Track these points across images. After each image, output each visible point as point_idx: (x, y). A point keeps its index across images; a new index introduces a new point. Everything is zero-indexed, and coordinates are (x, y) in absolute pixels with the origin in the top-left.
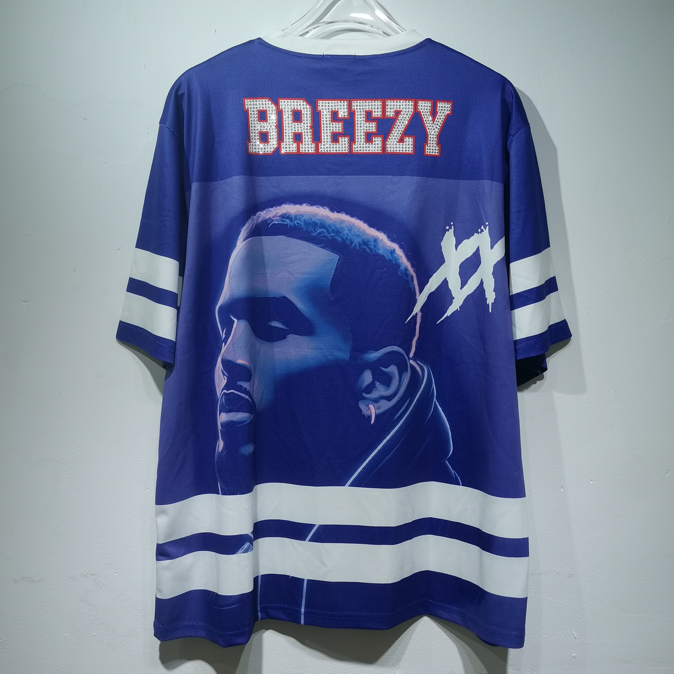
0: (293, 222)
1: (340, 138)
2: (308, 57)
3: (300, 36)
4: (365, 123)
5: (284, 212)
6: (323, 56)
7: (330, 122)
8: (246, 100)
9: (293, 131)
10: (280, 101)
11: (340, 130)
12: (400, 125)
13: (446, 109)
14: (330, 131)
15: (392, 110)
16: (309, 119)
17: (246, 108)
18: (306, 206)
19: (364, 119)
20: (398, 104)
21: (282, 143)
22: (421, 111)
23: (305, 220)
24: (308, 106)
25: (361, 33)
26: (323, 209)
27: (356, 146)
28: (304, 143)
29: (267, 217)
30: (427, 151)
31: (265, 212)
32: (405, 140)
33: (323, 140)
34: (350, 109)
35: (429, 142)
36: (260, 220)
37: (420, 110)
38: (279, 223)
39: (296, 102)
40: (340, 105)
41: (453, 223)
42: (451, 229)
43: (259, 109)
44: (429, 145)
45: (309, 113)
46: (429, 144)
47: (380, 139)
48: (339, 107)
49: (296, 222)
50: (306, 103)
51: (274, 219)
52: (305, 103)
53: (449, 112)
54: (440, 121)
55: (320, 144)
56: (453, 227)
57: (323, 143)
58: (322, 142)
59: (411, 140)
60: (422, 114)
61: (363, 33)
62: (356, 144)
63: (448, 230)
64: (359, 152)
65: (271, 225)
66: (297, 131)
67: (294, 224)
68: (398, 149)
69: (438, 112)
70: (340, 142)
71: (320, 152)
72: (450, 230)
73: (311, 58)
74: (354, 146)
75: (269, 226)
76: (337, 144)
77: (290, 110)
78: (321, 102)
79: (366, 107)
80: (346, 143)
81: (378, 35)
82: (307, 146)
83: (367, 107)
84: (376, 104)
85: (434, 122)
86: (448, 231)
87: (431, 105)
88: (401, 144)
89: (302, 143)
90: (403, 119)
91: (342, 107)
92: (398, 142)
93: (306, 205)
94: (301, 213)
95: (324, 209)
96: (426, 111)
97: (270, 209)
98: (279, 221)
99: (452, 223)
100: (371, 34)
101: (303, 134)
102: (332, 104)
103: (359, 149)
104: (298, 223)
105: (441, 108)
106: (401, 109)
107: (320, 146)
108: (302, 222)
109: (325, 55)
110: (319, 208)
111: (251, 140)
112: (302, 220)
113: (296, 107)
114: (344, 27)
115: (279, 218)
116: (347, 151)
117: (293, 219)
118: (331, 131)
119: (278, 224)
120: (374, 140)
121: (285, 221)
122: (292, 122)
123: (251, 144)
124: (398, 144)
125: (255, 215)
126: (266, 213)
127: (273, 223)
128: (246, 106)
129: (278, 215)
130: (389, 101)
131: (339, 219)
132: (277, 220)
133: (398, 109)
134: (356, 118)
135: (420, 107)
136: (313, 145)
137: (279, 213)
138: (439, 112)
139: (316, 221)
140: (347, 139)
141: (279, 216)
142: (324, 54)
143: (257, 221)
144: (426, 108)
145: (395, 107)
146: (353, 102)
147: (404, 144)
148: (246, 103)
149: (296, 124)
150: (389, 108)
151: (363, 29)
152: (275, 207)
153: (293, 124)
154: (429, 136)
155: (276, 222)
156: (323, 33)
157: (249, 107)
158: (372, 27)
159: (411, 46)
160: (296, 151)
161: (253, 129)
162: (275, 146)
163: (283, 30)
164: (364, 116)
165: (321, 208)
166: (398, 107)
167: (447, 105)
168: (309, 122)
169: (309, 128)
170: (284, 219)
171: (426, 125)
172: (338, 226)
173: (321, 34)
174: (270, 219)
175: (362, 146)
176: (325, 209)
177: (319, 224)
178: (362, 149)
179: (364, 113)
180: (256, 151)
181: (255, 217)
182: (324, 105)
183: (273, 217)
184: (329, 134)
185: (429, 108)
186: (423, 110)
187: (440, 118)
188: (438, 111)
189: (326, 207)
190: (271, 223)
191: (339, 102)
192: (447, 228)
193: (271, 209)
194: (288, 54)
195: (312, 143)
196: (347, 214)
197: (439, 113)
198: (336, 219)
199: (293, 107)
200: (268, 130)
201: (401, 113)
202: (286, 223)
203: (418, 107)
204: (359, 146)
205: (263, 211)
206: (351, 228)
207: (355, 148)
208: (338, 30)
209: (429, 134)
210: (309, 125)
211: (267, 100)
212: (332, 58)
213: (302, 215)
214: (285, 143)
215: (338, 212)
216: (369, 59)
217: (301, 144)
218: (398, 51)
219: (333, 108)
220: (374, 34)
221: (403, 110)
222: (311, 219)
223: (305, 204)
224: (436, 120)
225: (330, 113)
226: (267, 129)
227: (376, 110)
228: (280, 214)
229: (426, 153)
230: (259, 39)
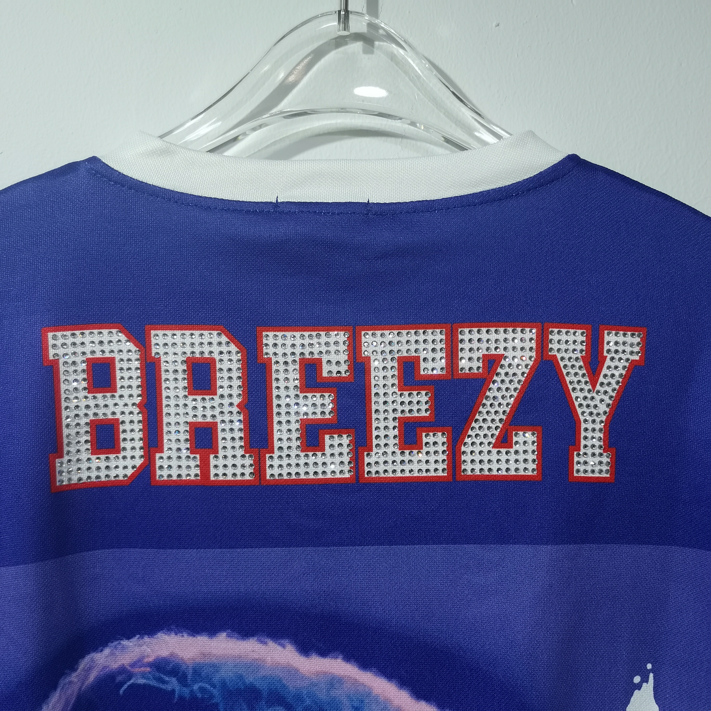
0: (186, 686)
1: (327, 437)
2: (234, 211)
3: (211, 151)
4: (399, 393)
5: (164, 653)
6: (276, 205)
7: (298, 393)
8: (50, 335)
9: (190, 419)
10: (153, 332)
11: (327, 413)
12: (500, 397)
13: (628, 349)
14: (299, 418)
15: (475, 355)
16: (237, 383)
17: (51, 358)
18: (229, 639)
19: (396, 382)
20: (493, 336)
21: (158, 455)
22: (559, 356)
23: (224, 684)
24: (233, 348)
25: (384, 139)
26: (276, 646)
27: (372, 460)
28: (221, 453)
29: (115, 666)
30: (576, 467)
31: (107, 651)
32: (515, 439)
33: (277, 444)
34: (355, 353)
35: (583, 442)
36: (92, 677)
37: (556, 353)
38: (149, 686)
39: (197, 336)
40: (327, 344)
41: (653, 666)
42: (647, 682)
43: (89, 356)
44: (582, 451)
45: (235, 366)
46: (582, 447)
47: (441, 438)
48: (324, 349)
49: (196, 687)
50: (228, 338)
51: (136, 670)
52: (224, 339)
53: (637, 358)
54: (613, 381)
55: (268, 456)
56: (651, 675)
57: (277, 453)
58: (276, 449)
59: (529, 437)
60: (562, 364)
61: (389, 139)
62: (373, 453)
63: (639, 687)
64: (382, 475)
65: (125, 686)
66: (200, 420)
67: (192, 691)
68: (495, 466)
69: (607, 356)
70: (327, 447)
71: (268, 477)
72: (644, 685)
73: (241, 211)
74: (367, 460)
75: (121, 692)
76: (319, 454)
77: (180, 358)
78: (271, 334)
79: (400, 348)
80: (345, 450)
81: (428, 145)
82: (229, 462)
83: (404, 348)
84: (430, 338)
85: (594, 386)
86: (639, 689)
87: (584, 339)
88: (504, 450)
89: (216, 452)
90: (507, 380)
91: (333, 348)
92: (493, 447)
93: (228, 636)
94: (214, 660)
95: (279, 648)
96: (571, 355)
97: (122, 642)
98: (148, 679)
99: (649, 666)
100: (409, 141)
101: (220, 426)
102: (303, 342)
103: (381, 468)
104: (202, 689)
105: (613, 348)
106: (502, 352)
107: (268, 463)
108: (215, 687)
109: (283, 203)
110: (265, 643)
111: (66, 449)
112: (216, 679)
113: (197, 350)
114: (336, 123)
115: (148, 669)
116: (347, 475)
117: (189, 677)
118: (301, 417)
119: (145, 685)
120: (425, 440)
121: (164, 682)
122: (186, 393)
123: (66, 458)
124: (495, 451)
125: (75, 670)
126: (112, 654)
127: (131, 681)
128: (52, 352)
129: (146, 660)
130: (467, 330)
131: (325, 673)
132: (143, 675)
133: (493, 352)
134: (372, 380)
135: (555, 346)
136: (248, 461)
137: (148, 656)
138: (609, 356)
139: (258, 684)
140: (345, 440)
141: (150, 665)
142: (279, 201)
143: (83, 684)
144: (571, 347)
145: (484, 345)
146: (363, 333)
147: (512, 450)
148: (51, 342)
149: (199, 398)
150: (468, 349)
151: (389, 130)
152: (138, 636)
153: (191, 397)
154: (583, 426)
155: (141, 681)
156: (281, 139)
157: (61, 351)
158: (416, 126)
159: (526, 177)
160: (199, 478)
161: (72, 414)
162: (138, 462)
163: (161, 137)
164: (396, 373)
165: (271, 644)
166: (493, 346)
167: (629, 339)
168: (235, 392)
169: (235, 409)
170: (162, 676)
171: (574, 395)
172: (322, 696)
173: (274, 143)
174: (122, 670)
175: (390, 458)
176: (284, 647)
177: (265, 694)
178: (390, 467)
179: (396, 365)
180: (80, 479)
181: (74, 677)
182: (280, 342)
183: (133, 665)
184: (294, 426)
185: (579, 347)
186: (564, 354)
187: (613, 376)
188: (605, 354)
189: (286, 642)
190: (126, 683)
191: (323, 333)
192: (637, 679)
193: (125, 642)
194: (177, 202)
195: (246, 452)
196: (348, 658)
197: (608, 360)
198: (318, 674)
199: (188, 350)
200: (118, 416)
201: (503, 362)
202: (169, 687)
203: (550, 346)
204: (381, 460)
205: (102, 651)
206: (362, 701)
207: (369, 464)
208: (321, 132)
209: (582, 421)
210: (236, 401)
211: (114, 331)
212: (302, 212)
213: (216, 667)
214: (165, 454)
215: (323, 654)
216: (408, 212)
217: (212, 456)
218: (488, 192)
219: (307, 351)
220: (419, 143)
221: (506, 354)
222: (241, 677)
223: (225, 634)
224: (601, 379)
225: (297, 367)
226: (114, 413)
227: (430, 355)
228: (151, 659)
229: (575, 475)
230: (94, 160)
